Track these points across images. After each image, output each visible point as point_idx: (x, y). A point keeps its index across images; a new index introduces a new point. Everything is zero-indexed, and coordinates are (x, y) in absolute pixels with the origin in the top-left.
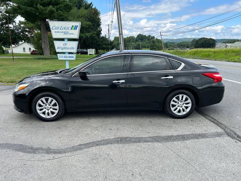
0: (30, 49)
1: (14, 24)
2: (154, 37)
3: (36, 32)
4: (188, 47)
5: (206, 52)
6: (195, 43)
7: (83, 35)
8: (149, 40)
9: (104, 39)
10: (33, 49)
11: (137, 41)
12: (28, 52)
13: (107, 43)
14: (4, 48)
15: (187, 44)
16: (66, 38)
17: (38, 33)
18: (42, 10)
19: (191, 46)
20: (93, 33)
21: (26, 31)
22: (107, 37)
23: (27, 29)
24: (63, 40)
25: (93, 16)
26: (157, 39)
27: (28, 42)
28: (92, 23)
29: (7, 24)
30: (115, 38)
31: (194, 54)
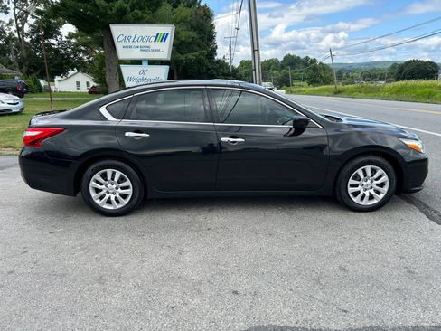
0: (88, 84)
1: (59, 37)
2: (315, 60)
3: (97, 51)
4: (381, 80)
5: (426, 86)
6: (396, 71)
7: (183, 57)
8: (307, 65)
9: (221, 64)
10: (92, 84)
11: (283, 67)
12: (84, 89)
13: (227, 71)
14: (42, 83)
15: (380, 72)
16: (145, 60)
17: (100, 54)
18: (104, 8)
19: (389, 76)
20: (201, 54)
21: (81, 51)
22: (227, 61)
23: (83, 48)
24: (138, 62)
25: (201, 20)
26: (321, 63)
27: (83, 72)
28: (198, 33)
29: (47, 38)
30: (241, 63)
31: (399, 91)
